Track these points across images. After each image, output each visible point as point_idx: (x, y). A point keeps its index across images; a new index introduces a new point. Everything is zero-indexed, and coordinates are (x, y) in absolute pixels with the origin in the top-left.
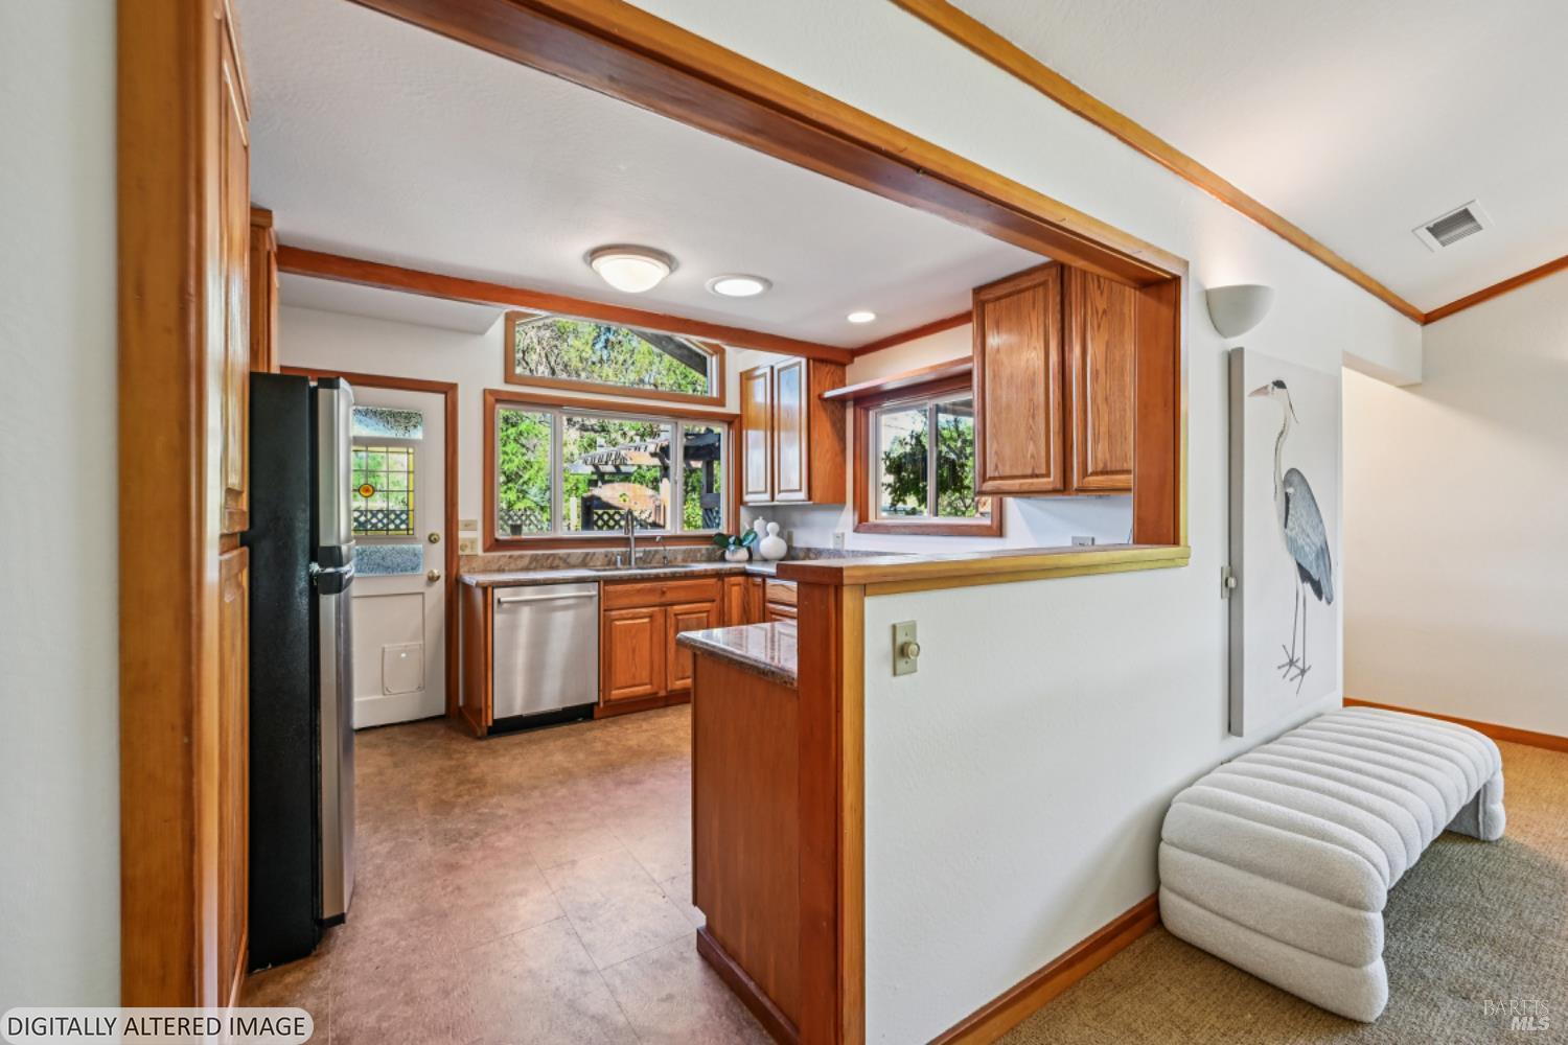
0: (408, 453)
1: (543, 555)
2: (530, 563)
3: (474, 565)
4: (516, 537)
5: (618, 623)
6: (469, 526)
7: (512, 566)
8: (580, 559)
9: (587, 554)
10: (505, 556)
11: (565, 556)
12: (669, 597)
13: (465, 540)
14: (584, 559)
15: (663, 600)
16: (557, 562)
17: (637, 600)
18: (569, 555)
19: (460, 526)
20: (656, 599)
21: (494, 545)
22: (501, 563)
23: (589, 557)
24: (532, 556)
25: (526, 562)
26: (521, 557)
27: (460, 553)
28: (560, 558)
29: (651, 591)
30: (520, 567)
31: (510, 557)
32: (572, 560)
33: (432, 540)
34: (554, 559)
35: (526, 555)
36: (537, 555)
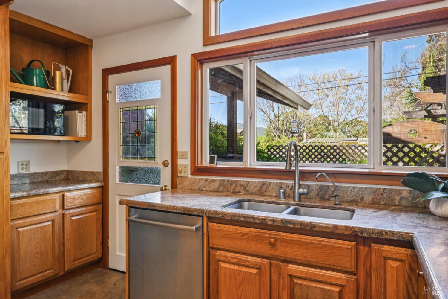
0: (154, 108)
1: (228, 180)
2: (219, 187)
3: (185, 184)
4: (212, 165)
5: (223, 265)
6: (184, 156)
7: (207, 188)
8: (257, 188)
9: (264, 184)
10: (203, 179)
11: (245, 184)
12: (282, 251)
13: (181, 165)
14: (261, 188)
15: (273, 253)
16: (238, 188)
17: (242, 245)
18: (248, 182)
19: (179, 156)
20: (266, 250)
21: (197, 170)
22: (200, 184)
23: (265, 187)
24: (221, 180)
25: (216, 185)
26: (213, 181)
27: (179, 175)
28: (241, 186)
29: (258, 239)
30: (212, 190)
31: (206, 180)
32: (251, 188)
33: (165, 164)
34: (236, 185)
35: (217, 180)
36: (224, 181)
